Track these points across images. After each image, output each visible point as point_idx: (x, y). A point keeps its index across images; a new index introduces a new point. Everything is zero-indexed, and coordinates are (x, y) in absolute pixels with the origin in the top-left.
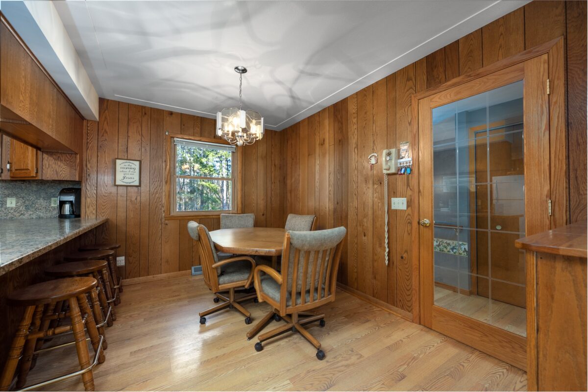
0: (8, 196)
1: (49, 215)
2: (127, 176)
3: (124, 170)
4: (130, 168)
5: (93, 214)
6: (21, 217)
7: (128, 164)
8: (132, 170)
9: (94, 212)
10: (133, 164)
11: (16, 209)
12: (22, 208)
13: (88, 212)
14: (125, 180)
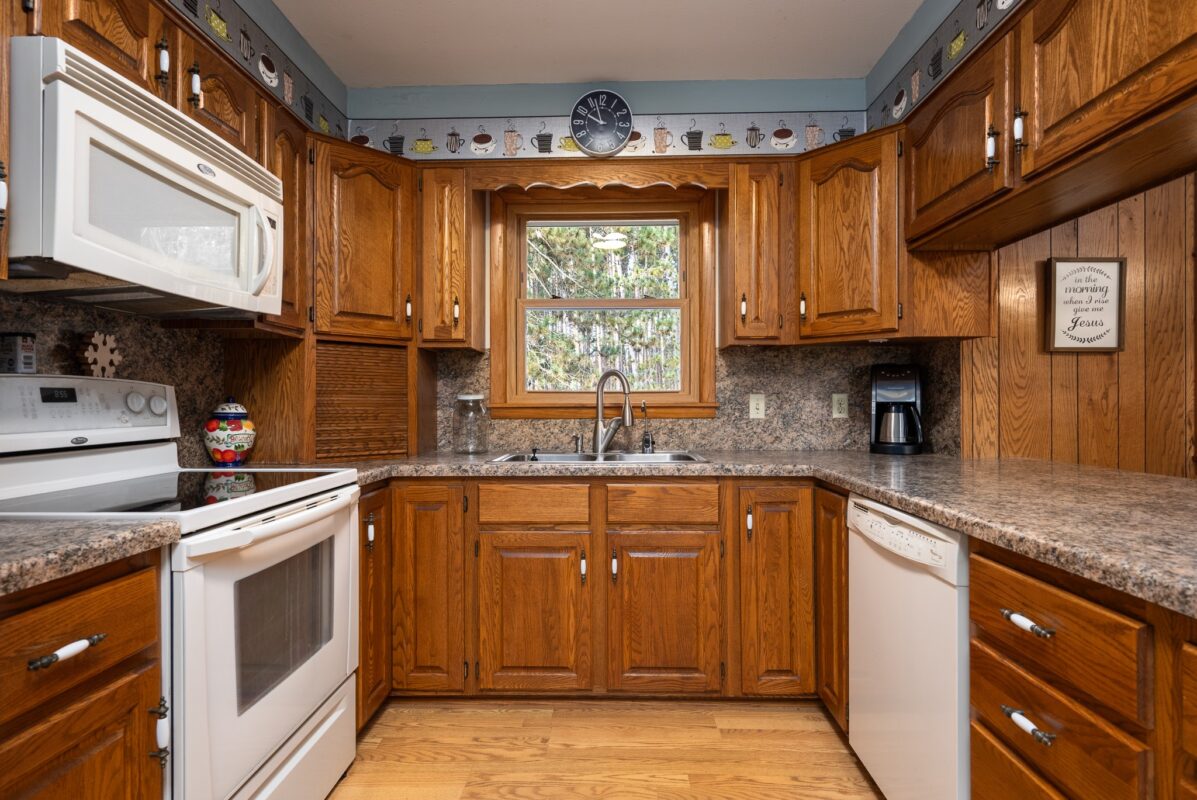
0: (751, 390)
1: (828, 441)
2: (1085, 317)
3: (1077, 296)
4: (1094, 290)
5: (991, 444)
6: (775, 445)
7: (1087, 274)
8: (1097, 295)
9: (994, 437)
10: (1100, 272)
11: (766, 426)
12: (777, 423)
13: (979, 438)
14: (1079, 332)
